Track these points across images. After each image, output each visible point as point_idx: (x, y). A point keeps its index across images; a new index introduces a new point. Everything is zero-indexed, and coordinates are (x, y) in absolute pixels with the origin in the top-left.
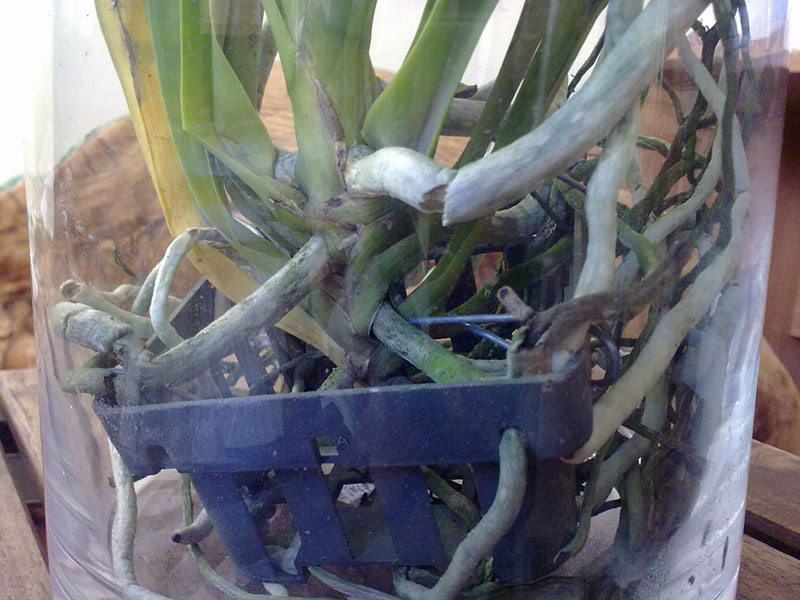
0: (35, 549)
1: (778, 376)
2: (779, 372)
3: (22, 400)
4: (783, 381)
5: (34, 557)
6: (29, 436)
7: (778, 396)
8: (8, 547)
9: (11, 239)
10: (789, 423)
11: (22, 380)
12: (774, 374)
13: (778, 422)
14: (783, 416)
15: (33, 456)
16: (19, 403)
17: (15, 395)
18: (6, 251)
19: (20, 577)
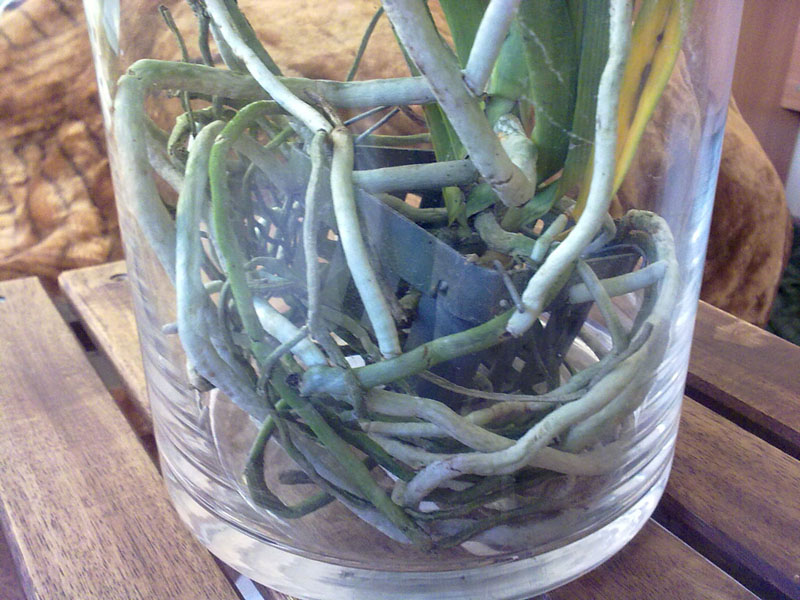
0: (152, 467)
1: (764, 172)
2: (766, 168)
3: (92, 306)
4: (769, 176)
5: (155, 477)
6: (110, 347)
7: (762, 192)
8: (132, 468)
9: (8, 78)
10: (772, 217)
11: (85, 282)
12: (760, 171)
13: (761, 216)
14: (767, 211)
15: (120, 369)
16: (91, 310)
17: (85, 300)
18: (5, 93)
19: (150, 497)
